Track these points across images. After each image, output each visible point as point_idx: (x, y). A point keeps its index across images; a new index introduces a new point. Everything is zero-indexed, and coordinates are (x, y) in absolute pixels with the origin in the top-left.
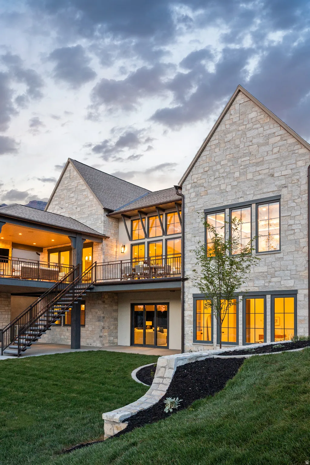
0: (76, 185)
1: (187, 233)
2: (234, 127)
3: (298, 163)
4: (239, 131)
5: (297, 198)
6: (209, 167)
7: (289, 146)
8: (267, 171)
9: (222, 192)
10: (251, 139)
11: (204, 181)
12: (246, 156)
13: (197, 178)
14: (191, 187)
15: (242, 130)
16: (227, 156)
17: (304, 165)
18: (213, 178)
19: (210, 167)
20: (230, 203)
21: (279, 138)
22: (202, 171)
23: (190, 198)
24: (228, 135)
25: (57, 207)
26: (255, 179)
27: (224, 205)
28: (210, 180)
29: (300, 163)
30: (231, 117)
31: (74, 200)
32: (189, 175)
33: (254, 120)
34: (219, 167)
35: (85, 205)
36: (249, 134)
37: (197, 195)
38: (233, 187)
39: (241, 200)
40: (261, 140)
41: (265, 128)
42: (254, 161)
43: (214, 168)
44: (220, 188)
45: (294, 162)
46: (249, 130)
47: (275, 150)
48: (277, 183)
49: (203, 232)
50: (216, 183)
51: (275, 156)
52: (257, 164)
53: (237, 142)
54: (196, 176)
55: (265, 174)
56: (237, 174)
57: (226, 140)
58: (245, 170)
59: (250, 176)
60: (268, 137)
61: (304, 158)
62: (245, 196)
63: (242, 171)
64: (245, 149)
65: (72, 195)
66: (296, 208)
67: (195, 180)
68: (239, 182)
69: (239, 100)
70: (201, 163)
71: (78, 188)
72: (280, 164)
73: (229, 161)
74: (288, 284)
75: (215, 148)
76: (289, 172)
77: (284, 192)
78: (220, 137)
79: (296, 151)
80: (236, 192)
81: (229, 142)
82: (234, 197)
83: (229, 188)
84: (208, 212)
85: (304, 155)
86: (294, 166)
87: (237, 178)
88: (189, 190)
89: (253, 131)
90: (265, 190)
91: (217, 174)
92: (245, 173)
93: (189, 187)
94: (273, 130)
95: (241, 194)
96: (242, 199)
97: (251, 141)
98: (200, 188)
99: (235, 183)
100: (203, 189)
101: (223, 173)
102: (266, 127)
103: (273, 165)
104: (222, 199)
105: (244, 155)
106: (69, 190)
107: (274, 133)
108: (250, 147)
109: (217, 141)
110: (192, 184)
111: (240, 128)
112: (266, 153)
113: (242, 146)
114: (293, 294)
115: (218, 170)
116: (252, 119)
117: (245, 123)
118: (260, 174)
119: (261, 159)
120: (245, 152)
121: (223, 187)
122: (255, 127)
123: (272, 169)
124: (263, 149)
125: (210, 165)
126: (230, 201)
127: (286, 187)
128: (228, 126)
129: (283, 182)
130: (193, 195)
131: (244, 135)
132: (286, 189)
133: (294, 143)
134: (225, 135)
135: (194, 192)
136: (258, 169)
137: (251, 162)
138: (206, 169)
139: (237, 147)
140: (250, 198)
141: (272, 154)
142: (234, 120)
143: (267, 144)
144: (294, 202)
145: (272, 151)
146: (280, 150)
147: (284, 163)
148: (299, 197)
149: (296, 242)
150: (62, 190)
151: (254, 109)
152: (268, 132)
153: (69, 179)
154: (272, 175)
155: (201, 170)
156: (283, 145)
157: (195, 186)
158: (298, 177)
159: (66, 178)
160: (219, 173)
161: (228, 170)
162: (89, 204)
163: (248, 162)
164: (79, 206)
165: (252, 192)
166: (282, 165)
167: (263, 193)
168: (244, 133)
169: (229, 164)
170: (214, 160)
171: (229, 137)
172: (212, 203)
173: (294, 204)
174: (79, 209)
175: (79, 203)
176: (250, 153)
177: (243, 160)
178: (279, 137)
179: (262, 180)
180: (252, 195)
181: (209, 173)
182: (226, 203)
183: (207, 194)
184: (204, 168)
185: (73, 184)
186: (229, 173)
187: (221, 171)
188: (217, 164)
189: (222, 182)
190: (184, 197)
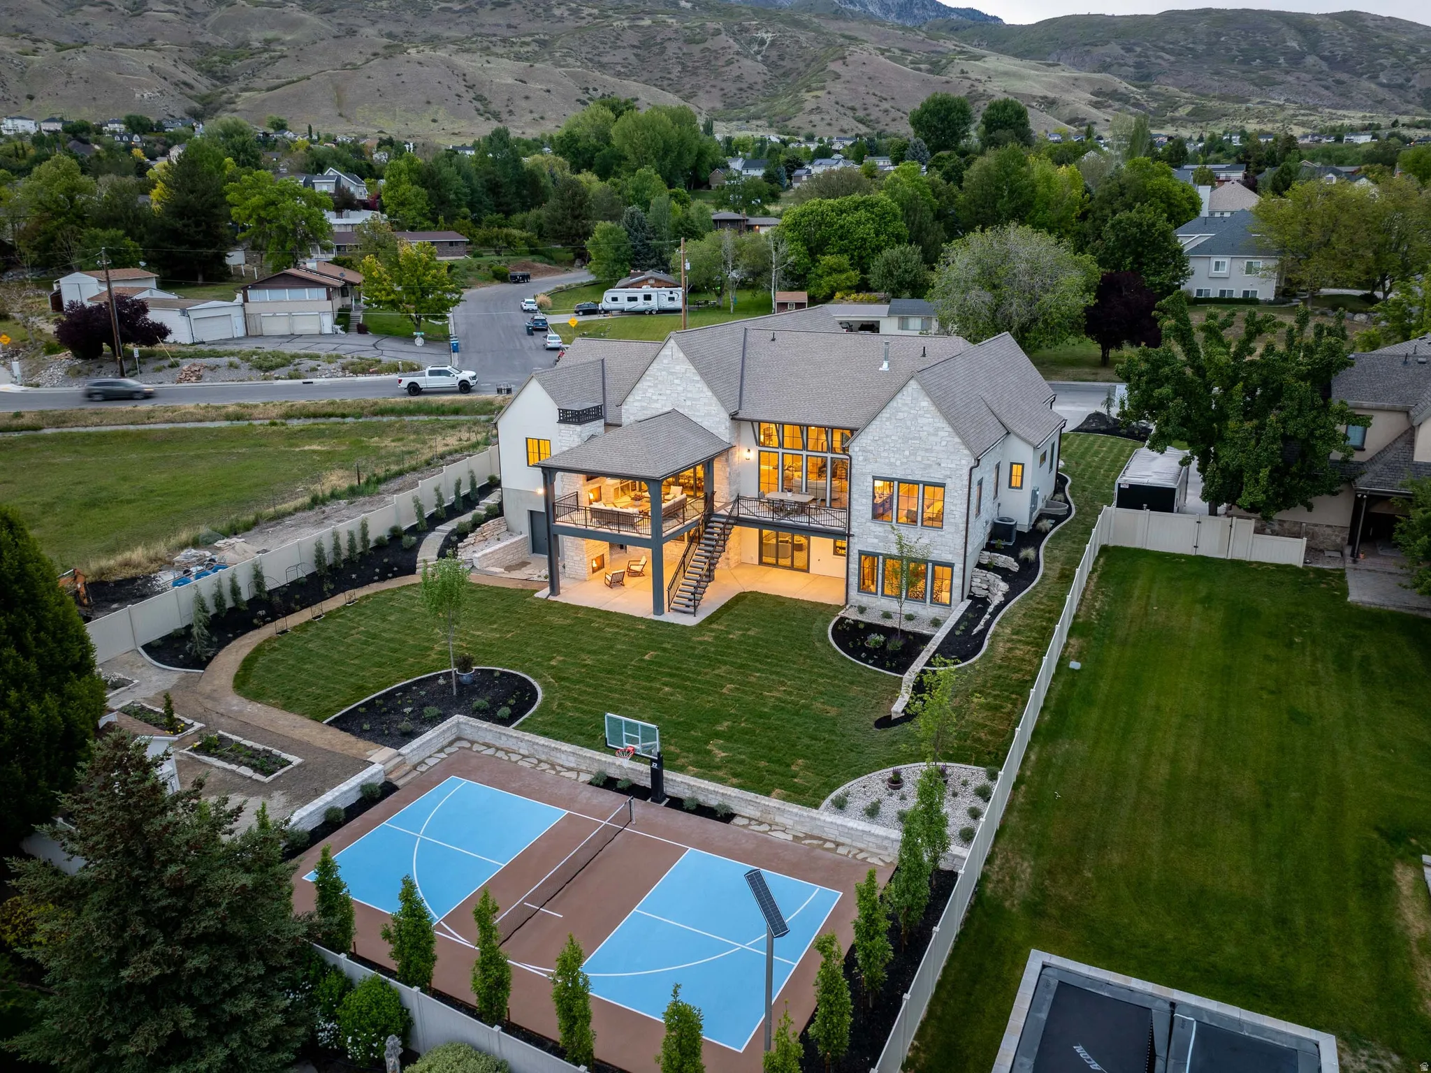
0: (682, 371)
1: (854, 492)
2: (906, 408)
3: (962, 460)
4: (911, 413)
5: (959, 490)
7: (955, 444)
8: (935, 459)
9: (892, 464)
10: (921, 425)
11: (873, 449)
12: (916, 440)
13: (866, 443)
14: (859, 451)
15: (913, 414)
16: (898, 433)
17: (967, 464)
18: (883, 449)
19: (880, 438)
20: (899, 477)
22: (872, 438)
23: (857, 461)
25: (651, 390)
26: (923, 462)
27: (892, 476)
28: (879, 450)
29: (964, 462)
30: (904, 398)
31: (680, 388)
33: (925, 409)
34: (889, 440)
35: (698, 399)
36: (921, 420)
37: (864, 460)
38: (902, 464)
39: (910, 478)
40: (931, 430)
42: (923, 446)
43: (884, 440)
44: (890, 461)
45: (959, 458)
46: (920, 416)
47: (944, 443)
48: (943, 472)
49: (870, 496)
50: (885, 454)
51: (942, 449)
52: (926, 450)
53: (909, 423)
54: (865, 441)
55: (933, 461)
56: (907, 453)
57: (898, 417)
58: (915, 451)
59: (919, 459)
60: (937, 429)
61: (967, 459)
62: (914, 475)
63: (912, 451)
64: (916, 432)
65: (676, 381)
66: (957, 497)
67: (864, 446)
68: (909, 461)
69: (913, 384)
70: (870, 431)
71: (687, 376)
72: (947, 457)
73: (899, 438)
74: (947, 557)
75: (885, 423)
76: (953, 466)
77: (948, 481)
78: (891, 413)
79: (961, 451)
80: (905, 469)
81: (899, 420)
82: (904, 473)
83: (898, 463)
84: (875, 478)
85: (966, 455)
86: (958, 462)
87: (907, 457)
88: (857, 453)
89: (924, 419)
90: (933, 475)
91: (887, 447)
92: (913, 454)
93: (857, 449)
94: (943, 425)
95: (910, 472)
96: (911, 476)
97: (922, 427)
98: (867, 454)
99: (905, 460)
100: (872, 456)
101: (892, 447)
102: (936, 420)
103: (941, 456)
104: (891, 472)
105: (914, 438)
106: (672, 373)
107: (943, 427)
108: (921, 432)
109: (888, 416)
110: (860, 447)
111: (912, 411)
112: (935, 443)
113: (913, 429)
114: (951, 565)
116: (923, 407)
117: (917, 409)
118: (928, 460)
119: (930, 447)
120: (915, 435)
121: (893, 460)
122: (925, 415)
123: (939, 459)
124: (932, 438)
125: (881, 436)
126: (900, 475)
127: (950, 477)
128: (900, 406)
129: (948, 473)
130: (861, 458)
131: (916, 420)
132: (950, 479)
133: (959, 443)
134: (897, 413)
135: (862, 456)
136: (927, 455)
137: (920, 446)
138: (877, 438)
139: (908, 428)
140: (919, 478)
141: (940, 446)
142: (907, 403)
143: (936, 435)
144: (956, 491)
145: (940, 443)
146: (947, 445)
147: (950, 457)
148: (961, 489)
149: (956, 525)
150: (659, 370)
151: (925, 398)
152: (938, 425)
153: (670, 359)
154: (939, 464)
156: (950, 441)
157: (864, 450)
158: (961, 472)
159: (665, 356)
160: (889, 447)
161: (898, 446)
162: (705, 401)
163: (918, 446)
164: (689, 399)
165: (921, 473)
167: (931, 477)
168: (915, 418)
169: (900, 441)
170: (885, 433)
171: (900, 415)
172: (881, 472)
173: (956, 494)
174: (689, 403)
175: (689, 395)
177: (913, 442)
178: (947, 433)
179: (930, 466)
180: (921, 476)
182: (895, 476)
183: (876, 463)
184: (874, 437)
185: (678, 367)
186: (899, 449)
187: (892, 445)
188: (888, 437)
189: (892, 455)
190: (850, 457)
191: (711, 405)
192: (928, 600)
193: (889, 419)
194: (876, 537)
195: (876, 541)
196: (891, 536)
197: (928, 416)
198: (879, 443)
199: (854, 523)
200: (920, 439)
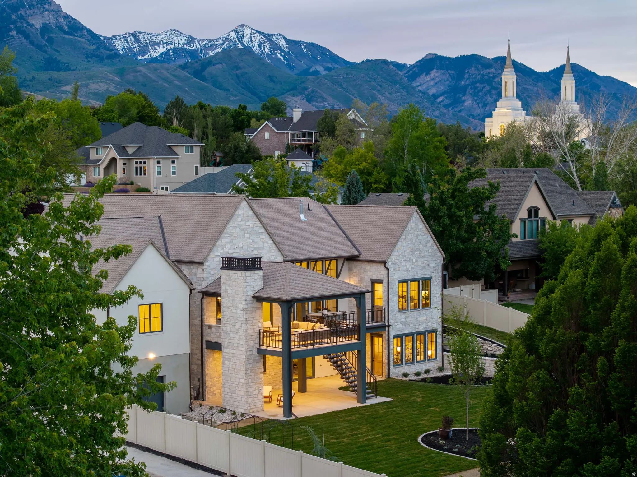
0: (252, 225)
2: (412, 231)
5: (437, 279)
9: (407, 270)
11: (398, 261)
14: (392, 264)
16: (410, 248)
17: (440, 262)
18: (403, 260)
20: (411, 278)
23: (391, 271)
25: (227, 246)
26: (421, 265)
28: (401, 261)
31: (249, 241)
32: (391, 255)
33: (421, 230)
34: (405, 254)
36: (419, 238)
37: (394, 270)
38: (412, 268)
40: (424, 243)
41: (426, 236)
42: (421, 255)
43: (403, 254)
44: (406, 267)
45: (437, 260)
46: (419, 235)
48: (430, 270)
50: (404, 264)
51: (429, 254)
52: (422, 257)
53: (414, 241)
54: (394, 257)
55: (426, 263)
56: (414, 260)
59: (419, 263)
60: (427, 242)
61: (440, 259)
63: (416, 259)
64: (417, 246)
65: (247, 235)
66: (437, 285)
67: (394, 259)
68: (415, 266)
69: (415, 215)
70: (396, 249)
71: (255, 229)
73: (410, 251)
74: (434, 326)
75: (404, 241)
76: (434, 265)
77: (432, 276)
78: (406, 235)
79: (437, 254)
80: (413, 272)
81: (410, 239)
82: (412, 275)
83: (410, 269)
84: (399, 282)
85: (440, 257)
86: (437, 262)
87: (414, 263)
88: (390, 265)
89: (421, 236)
90: (426, 273)
91: (405, 259)
93: (390, 263)
94: (429, 239)
95: (415, 273)
96: (416, 276)
97: (420, 242)
98: (396, 265)
99: (413, 266)
100: (398, 266)
101: (407, 258)
103: (429, 259)
104: (407, 275)
105: (417, 250)
106: (243, 229)
107: (429, 241)
108: (420, 246)
109: (405, 237)
110: (392, 261)
111: (415, 233)
112: (426, 251)
113: (416, 244)
114: (435, 331)
115: (405, 256)
117: (417, 230)
118: (424, 263)
119: (424, 254)
120: (417, 248)
121: (408, 267)
123: (428, 261)
124: (425, 249)
125: (401, 251)
127: (433, 273)
128: (410, 229)
129: (432, 270)
134: (408, 234)
135: (394, 268)
136: (423, 260)
138: (400, 253)
139: (414, 244)
143: (426, 246)
144: (436, 281)
145: (428, 251)
146: (431, 251)
149: (437, 303)
150: (234, 227)
151: (421, 223)
152: (427, 239)
153: (242, 217)
154: (428, 265)
155: (397, 254)
156: (432, 249)
157: (394, 263)
158: (438, 268)
159: (239, 215)
161: (410, 257)
162: (268, 248)
163: (419, 255)
164: (255, 249)
165: (420, 273)
166: (432, 260)
167: (425, 275)
168: (417, 236)
169: (411, 253)
170: (403, 249)
171: (410, 236)
172: (403, 276)
173: (436, 283)
175: (256, 245)
177: (416, 252)
178: (431, 244)
179: (424, 267)
180: (420, 275)
182: (409, 278)
183: (400, 270)
185: (248, 224)
186: (410, 259)
187: (407, 256)
188: (405, 251)
189: (407, 263)
190: (388, 269)
191: (271, 251)
192: (426, 358)
193: (405, 239)
194: (401, 323)
196: (408, 320)
197: (422, 234)
198: (401, 256)
199: (390, 316)
200: (419, 250)
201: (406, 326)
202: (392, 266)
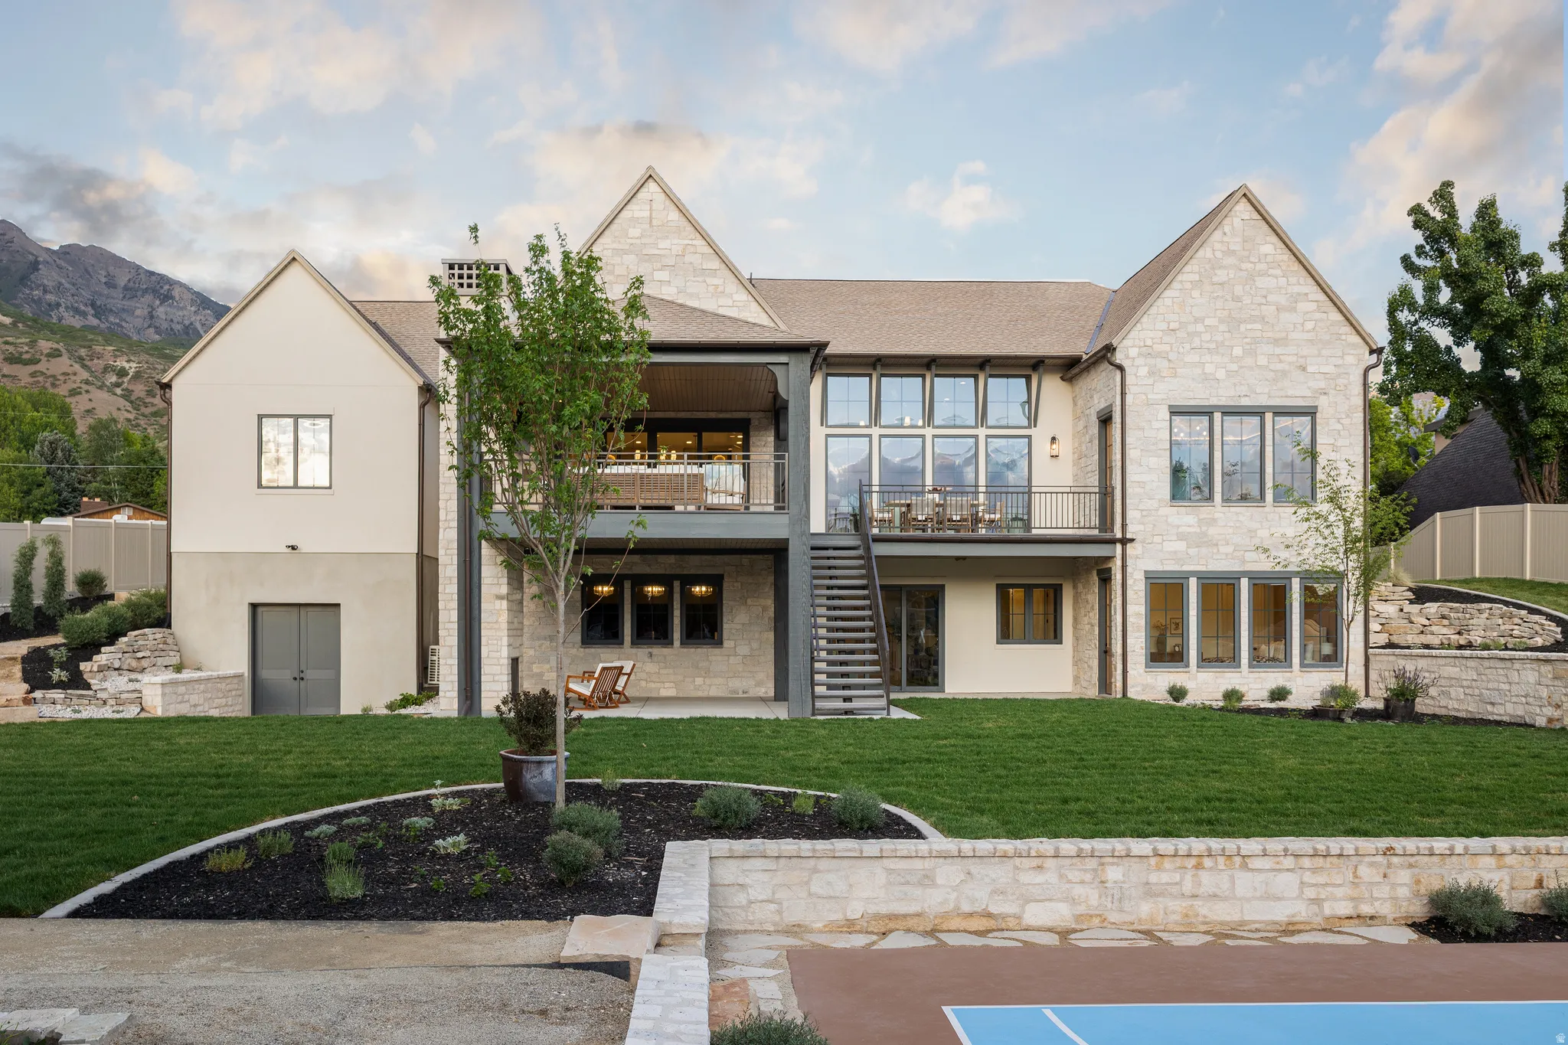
0: (677, 249)
1: (1131, 446)
2: (1230, 261)
3: (1345, 357)
4: (1241, 270)
5: (1344, 416)
6: (1180, 323)
7: (1331, 325)
8: (1294, 359)
9: (1208, 379)
10: (1264, 293)
11: (1168, 349)
12: (1255, 322)
13: (1152, 339)
14: (1140, 354)
15: (1246, 270)
16: (1218, 312)
17: (1356, 363)
18: (1187, 346)
19: (1182, 325)
20: (1223, 402)
21: (1314, 306)
22: (1164, 326)
23: (1135, 375)
24: (1219, 272)
26: (1272, 367)
27: (1211, 403)
28: (1181, 350)
29: (1350, 359)
30: (1226, 239)
32: (1134, 328)
33: (1269, 259)
34: (1200, 328)
36: (1261, 282)
37: (1151, 373)
38: (1231, 374)
39: (1245, 402)
40: (1283, 300)
41: (1290, 279)
42: (1270, 334)
43: (1191, 328)
44: (1203, 370)
45: (1340, 354)
46: (1261, 273)
47: (1309, 325)
48: (1311, 384)
49: (1165, 450)
50: (1194, 358)
51: (1306, 336)
52: (1276, 342)
53: (1238, 290)
54: (1151, 335)
55: (1290, 363)
56: (1238, 351)
57: (1215, 279)
58: (1253, 346)
59: (1262, 361)
60: (1296, 298)
61: (1355, 352)
62: (1253, 395)
63: (1248, 347)
64: (1253, 307)
65: (663, 275)
66: (1342, 433)
67: (1149, 342)
68: (1242, 367)
69: (1240, 212)
70: (1161, 311)
71: (687, 259)
72: (1316, 352)
73: (1221, 321)
74: (1331, 561)
75: (1192, 289)
76: (1332, 369)
77: (1322, 403)
78: (1202, 270)
79: (1344, 337)
80: (1235, 385)
81: (1220, 284)
82: (1232, 393)
83: (1221, 374)
84: (1175, 412)
85: (1354, 346)
86: (1340, 362)
87: (1239, 358)
88: (1134, 358)
89: (1270, 278)
90: (1290, 392)
91: (1197, 342)
92: (1251, 351)
93: (1133, 352)
94: (1305, 289)
95: (1244, 390)
96: (1247, 398)
97: (1265, 297)
98: (1158, 360)
99: (1234, 367)
100: (1166, 363)
101: (1208, 342)
102: (1293, 280)
103: (1306, 351)
104: (1208, 392)
105: (1251, 319)
106: (650, 258)
107: (1306, 294)
108: (1263, 307)
109: (1197, 277)
110: (1140, 347)
111: (1244, 266)
112: (1292, 326)
113: (1247, 300)
114: (1336, 577)
115: (1196, 334)
116: (1266, 255)
117: (1252, 259)
118: (1281, 361)
119: (1283, 335)
120: (1253, 313)
121: (1210, 369)
122: (1271, 271)
123: (1302, 357)
124: (1285, 316)
125: (1182, 320)
126: (1224, 399)
127: (1325, 393)
128: (1219, 254)
129: (1322, 384)
130: (1143, 371)
131: (1252, 282)
132: (1325, 397)
133: (1339, 321)
134: (1213, 268)
135: (1146, 365)
136: (1278, 351)
137: (1264, 334)
138: (1173, 326)
139: (1237, 299)
140: (1263, 401)
141: (1303, 331)
142: (1232, 247)
143: (1294, 310)
144: (1339, 422)
145: (1303, 325)
146: (1317, 328)
147: (1324, 352)
148: (1348, 416)
151: (1268, 238)
152: (1296, 289)
153: (647, 227)
154: (1304, 369)
155: (1160, 326)
156: (1321, 320)
157: (1149, 353)
158: (1346, 382)
159: (635, 220)
160: (1201, 341)
161: (1219, 338)
163: (1259, 334)
165: (1266, 391)
166: (1319, 355)
167: (1286, 397)
168: (1251, 277)
169: (1223, 327)
170: (1191, 313)
171: (1221, 275)
172: (1188, 393)
173: (1339, 427)
176: (1263, 319)
177: (1249, 326)
178: (1316, 303)
179: (1285, 374)
180: (1266, 396)
181: (1179, 334)
182: (1214, 401)
183: (1175, 376)
184: (1169, 323)
185: (664, 244)
186: (1221, 345)
187: (1206, 337)
188: (1197, 320)
189: (1208, 358)
190: (1121, 368)
192: (1296, 660)
193: (1197, 284)
194: (1181, 537)
195: (1181, 546)
196: (1212, 531)
197: (1278, 272)
198: (1180, 334)
199: (1130, 514)
200: (1262, 319)
201: (1204, 550)
202: (1140, 361)
